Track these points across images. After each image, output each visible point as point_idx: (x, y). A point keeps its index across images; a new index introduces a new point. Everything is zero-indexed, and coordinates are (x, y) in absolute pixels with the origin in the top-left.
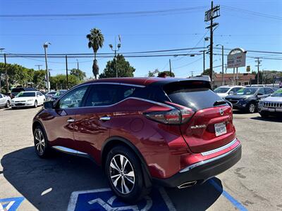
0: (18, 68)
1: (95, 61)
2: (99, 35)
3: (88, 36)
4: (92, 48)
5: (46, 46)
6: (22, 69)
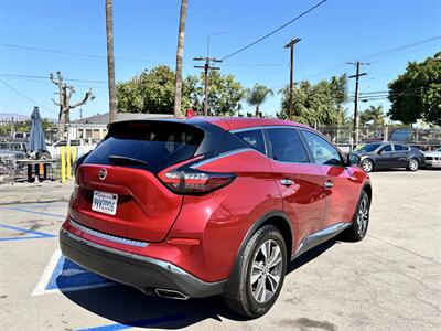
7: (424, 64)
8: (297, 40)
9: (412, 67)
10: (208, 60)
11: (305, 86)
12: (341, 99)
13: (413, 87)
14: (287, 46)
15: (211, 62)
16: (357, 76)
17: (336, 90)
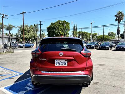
0: (85, 33)
1: (118, 28)
2: (121, 14)
3: (116, 16)
4: (117, 21)
5: (91, 23)
6: (87, 33)
7: (55, 23)
8: (25, 12)
9: (52, 24)
10: (3, 15)
11: (27, 26)
12: (37, 30)
13: (52, 29)
14: (21, 14)
15: (5, 16)
16: (40, 25)
17: (35, 28)
